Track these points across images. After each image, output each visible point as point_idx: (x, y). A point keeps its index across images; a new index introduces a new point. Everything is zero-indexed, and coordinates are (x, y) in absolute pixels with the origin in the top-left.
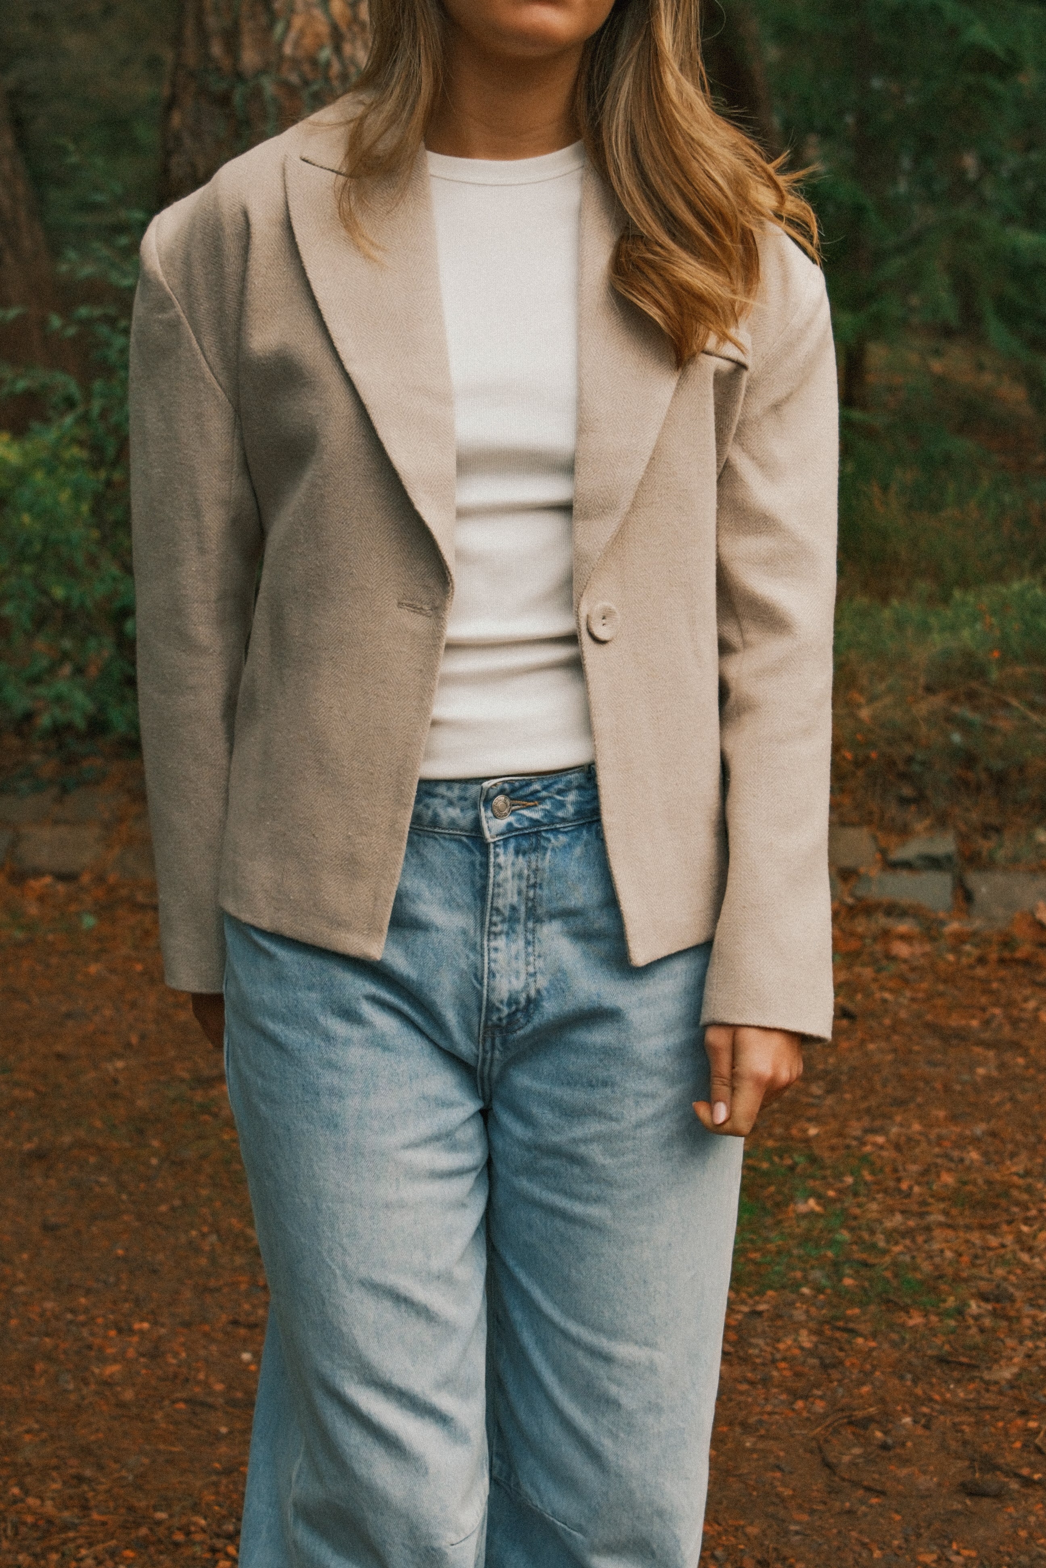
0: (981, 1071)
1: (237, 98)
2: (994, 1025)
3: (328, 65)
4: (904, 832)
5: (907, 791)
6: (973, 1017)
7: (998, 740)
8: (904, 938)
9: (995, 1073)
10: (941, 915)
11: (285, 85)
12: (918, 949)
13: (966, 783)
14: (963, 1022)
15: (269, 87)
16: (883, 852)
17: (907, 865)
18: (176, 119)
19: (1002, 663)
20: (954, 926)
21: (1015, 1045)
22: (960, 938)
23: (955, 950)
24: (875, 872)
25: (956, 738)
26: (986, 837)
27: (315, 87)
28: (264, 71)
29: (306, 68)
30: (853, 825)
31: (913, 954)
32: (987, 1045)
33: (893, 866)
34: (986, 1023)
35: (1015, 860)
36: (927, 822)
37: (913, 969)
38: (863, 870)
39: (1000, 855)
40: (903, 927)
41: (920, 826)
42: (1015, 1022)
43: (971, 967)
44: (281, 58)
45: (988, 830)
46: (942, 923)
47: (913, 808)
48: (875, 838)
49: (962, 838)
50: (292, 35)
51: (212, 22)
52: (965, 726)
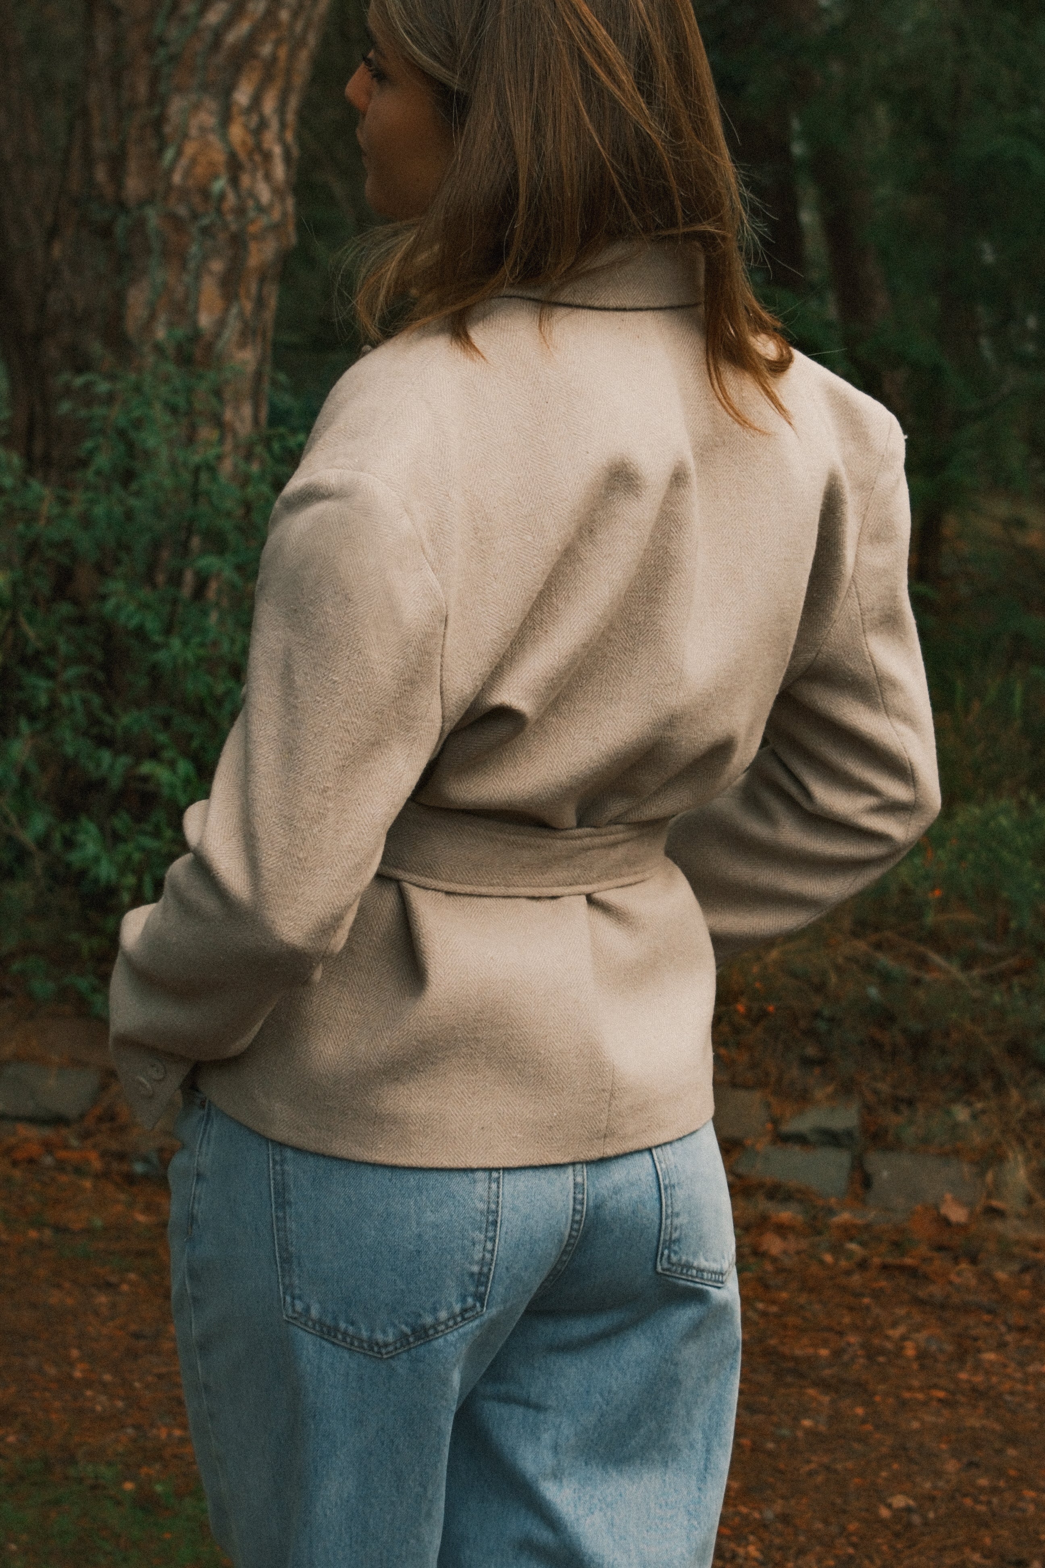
0: (807, 1423)
1: (119, 229)
2: (846, 1358)
3: (222, 197)
4: (803, 1098)
5: (811, 1051)
6: (825, 1343)
7: (920, 994)
8: (782, 1230)
9: (822, 1428)
10: (833, 1200)
11: (173, 218)
12: (793, 1244)
13: (877, 1045)
14: (810, 1351)
15: (153, 218)
16: (775, 1122)
17: (800, 1139)
18: (57, 250)
19: (943, 905)
20: (845, 1217)
21: (860, 1389)
22: (849, 1232)
23: (837, 1249)
24: (763, 1145)
25: (873, 992)
26: (896, 1110)
27: (205, 221)
28: (149, 200)
29: (196, 199)
30: (746, 1087)
31: (785, 1252)
32: (825, 1385)
33: (783, 1139)
34: (837, 1353)
35: (925, 1141)
36: (830, 1089)
37: (780, 1270)
38: (749, 1142)
39: (910, 1133)
40: (786, 1214)
41: (819, 1094)
42: (872, 1354)
43: (848, 1273)
44: (170, 187)
45: (897, 1103)
46: (831, 1212)
47: (817, 1071)
48: (768, 1106)
49: (868, 1109)
50: (184, 162)
51: (99, 145)
52: (885, 979)
